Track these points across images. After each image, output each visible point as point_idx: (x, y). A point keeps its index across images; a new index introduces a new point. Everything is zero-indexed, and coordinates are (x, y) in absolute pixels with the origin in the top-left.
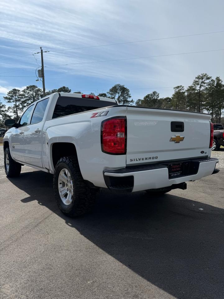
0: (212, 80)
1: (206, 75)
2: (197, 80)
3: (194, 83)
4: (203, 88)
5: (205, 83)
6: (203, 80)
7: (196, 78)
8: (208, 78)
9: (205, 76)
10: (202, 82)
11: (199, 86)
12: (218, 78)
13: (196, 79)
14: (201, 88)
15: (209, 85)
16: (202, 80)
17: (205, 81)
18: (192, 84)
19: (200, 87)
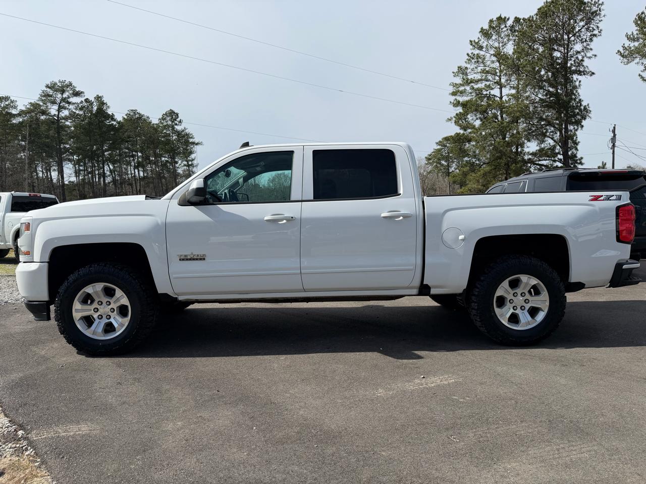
0: (87, 100)
1: (71, 84)
2: (50, 92)
3: (43, 98)
4: (65, 113)
5: (69, 103)
6: (65, 95)
7: (47, 86)
8: (77, 94)
9: (68, 86)
10: (63, 100)
11: (56, 107)
12: (100, 97)
13: (49, 90)
14: (60, 113)
15: (81, 109)
16: (62, 94)
17: (69, 97)
18: (37, 99)
19: (59, 111)
